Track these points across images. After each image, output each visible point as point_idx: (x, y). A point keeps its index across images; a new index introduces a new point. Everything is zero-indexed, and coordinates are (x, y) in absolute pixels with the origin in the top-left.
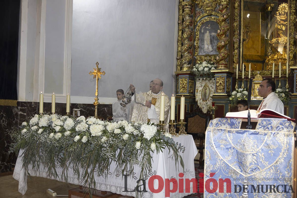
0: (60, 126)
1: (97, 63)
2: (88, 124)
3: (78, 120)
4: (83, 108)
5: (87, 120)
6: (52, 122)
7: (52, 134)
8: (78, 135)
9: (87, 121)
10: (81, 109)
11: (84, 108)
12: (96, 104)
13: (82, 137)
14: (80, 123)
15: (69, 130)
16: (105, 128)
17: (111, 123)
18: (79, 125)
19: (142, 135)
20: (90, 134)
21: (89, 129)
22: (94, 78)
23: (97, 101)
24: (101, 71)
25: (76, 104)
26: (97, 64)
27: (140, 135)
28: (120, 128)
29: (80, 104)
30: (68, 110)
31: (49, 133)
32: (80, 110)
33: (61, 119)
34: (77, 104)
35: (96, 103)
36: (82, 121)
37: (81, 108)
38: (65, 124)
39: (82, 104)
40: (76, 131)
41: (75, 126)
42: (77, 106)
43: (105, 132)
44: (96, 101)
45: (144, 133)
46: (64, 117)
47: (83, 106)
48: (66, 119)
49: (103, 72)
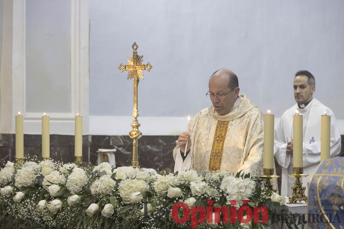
0: (60, 185)
1: (135, 44)
2: (115, 180)
3: (96, 172)
4: (123, 147)
5: (114, 172)
6: (42, 177)
7: (42, 203)
8: (96, 203)
9: (115, 174)
10: (120, 149)
11: (127, 147)
12: (135, 136)
13: (103, 207)
14: (99, 177)
15: (76, 193)
16: (149, 186)
17: (162, 175)
18: (97, 182)
19: (223, 199)
20: (120, 199)
21: (117, 190)
22: (128, 78)
23: (137, 130)
24: (144, 62)
25: (104, 137)
26: (135, 47)
27: (219, 199)
28: (180, 186)
29: (116, 137)
30: (79, 152)
31: (37, 201)
32: (114, 153)
33: (62, 169)
34: (109, 137)
35: (134, 133)
36: (104, 173)
37: (119, 146)
38: (68, 181)
39: (121, 137)
40: (91, 195)
41: (89, 185)
42: (108, 141)
43: (149, 195)
44: (135, 129)
45: (228, 195)
46: (68, 166)
47: (124, 142)
48: (70, 171)
49: (147, 65)
